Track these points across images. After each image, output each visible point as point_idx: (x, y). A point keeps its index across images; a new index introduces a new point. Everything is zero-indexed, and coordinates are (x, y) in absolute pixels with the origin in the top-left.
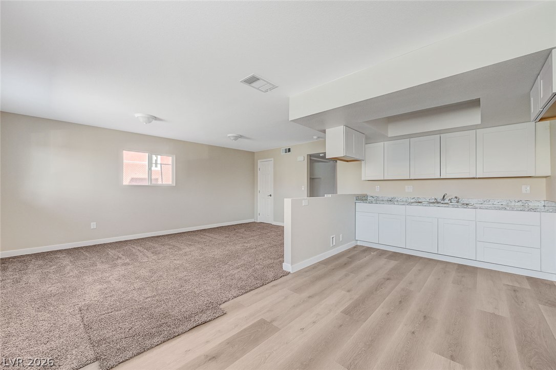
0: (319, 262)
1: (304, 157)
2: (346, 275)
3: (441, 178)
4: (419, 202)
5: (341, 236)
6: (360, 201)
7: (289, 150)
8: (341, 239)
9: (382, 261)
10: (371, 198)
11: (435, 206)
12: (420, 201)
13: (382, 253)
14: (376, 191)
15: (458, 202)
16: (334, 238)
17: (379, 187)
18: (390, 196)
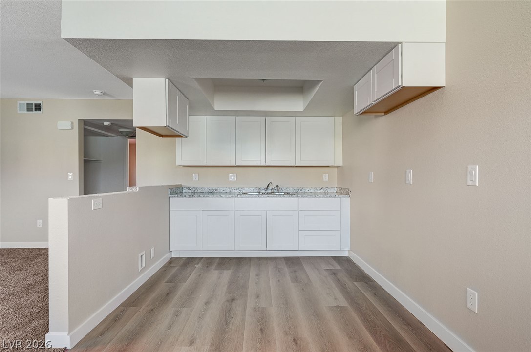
0: (122, 305)
1: (72, 123)
2: (177, 314)
3: (267, 164)
4: (245, 193)
5: (152, 250)
6: (175, 195)
7: (38, 107)
8: (152, 255)
9: (214, 275)
10: (187, 190)
11: (264, 197)
12: (244, 191)
13: (209, 262)
14: (195, 180)
15: (279, 191)
16: (144, 257)
17: (197, 174)
18: (212, 186)
